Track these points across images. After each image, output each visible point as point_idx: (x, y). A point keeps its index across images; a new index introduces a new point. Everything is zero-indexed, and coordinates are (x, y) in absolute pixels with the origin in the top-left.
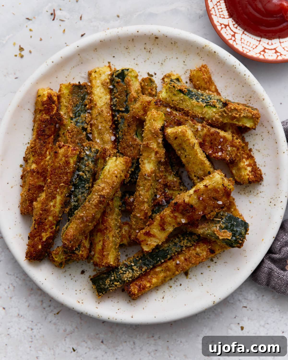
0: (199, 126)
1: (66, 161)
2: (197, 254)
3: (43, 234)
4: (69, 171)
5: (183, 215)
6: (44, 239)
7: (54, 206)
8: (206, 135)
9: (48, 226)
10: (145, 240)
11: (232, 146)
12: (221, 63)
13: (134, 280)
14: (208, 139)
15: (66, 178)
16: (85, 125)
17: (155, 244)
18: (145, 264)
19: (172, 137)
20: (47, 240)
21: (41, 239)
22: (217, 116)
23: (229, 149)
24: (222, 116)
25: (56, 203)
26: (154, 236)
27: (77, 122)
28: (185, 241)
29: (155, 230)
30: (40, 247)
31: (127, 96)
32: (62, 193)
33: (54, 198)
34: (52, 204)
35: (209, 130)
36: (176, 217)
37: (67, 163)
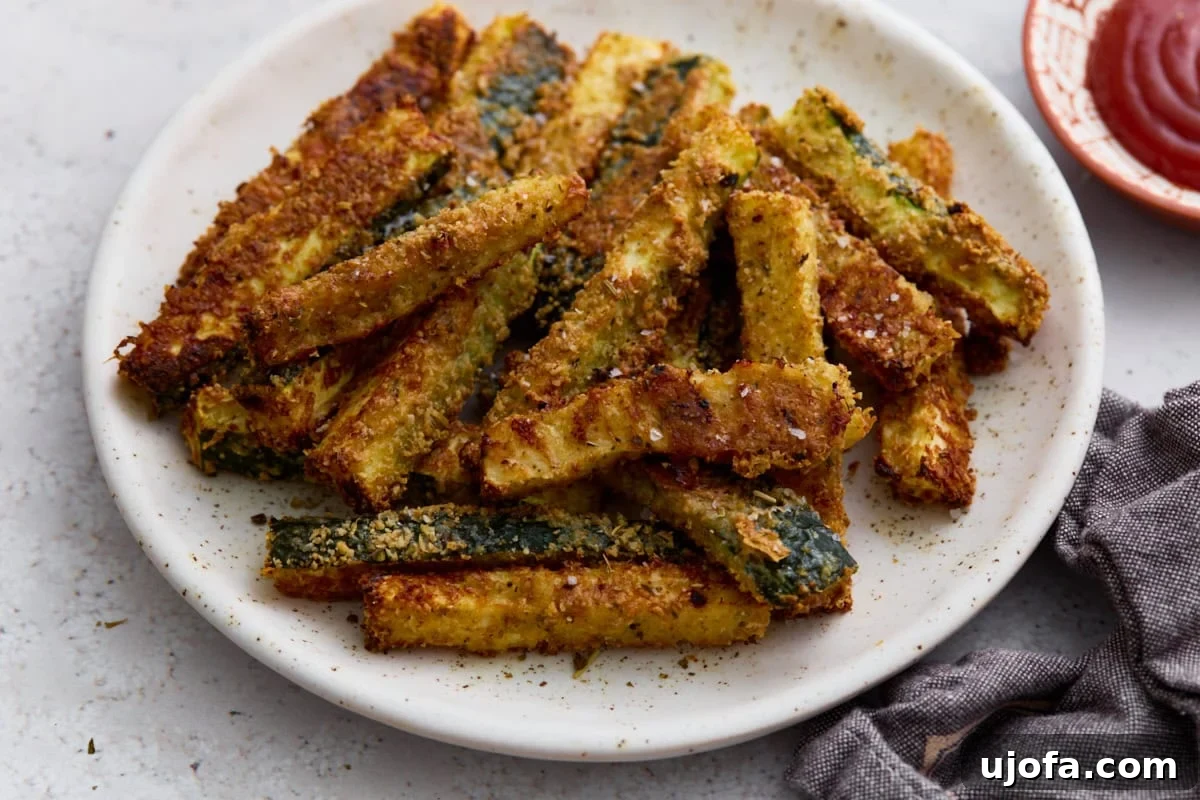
0: (845, 240)
1: (396, 152)
2: (647, 588)
3: (207, 319)
4: (388, 183)
5: (664, 420)
6: (201, 336)
7: (288, 257)
8: (853, 269)
9: (234, 304)
10: (506, 447)
11: (919, 328)
12: (1000, 152)
13: (406, 567)
14: (854, 281)
15: (367, 197)
16: (507, 140)
17: (531, 474)
18: (465, 535)
19: (746, 211)
20: (207, 341)
21: (192, 330)
22: (915, 234)
23: (906, 333)
24: (929, 239)
25: (296, 251)
26: (539, 445)
27: (489, 113)
28: (630, 532)
29: (552, 432)
30: (176, 350)
31: (672, 110)
32: (332, 235)
33: (301, 232)
34: (284, 246)
35: (869, 259)
36: (638, 416)
37: (397, 160)
